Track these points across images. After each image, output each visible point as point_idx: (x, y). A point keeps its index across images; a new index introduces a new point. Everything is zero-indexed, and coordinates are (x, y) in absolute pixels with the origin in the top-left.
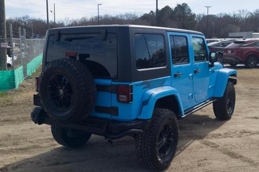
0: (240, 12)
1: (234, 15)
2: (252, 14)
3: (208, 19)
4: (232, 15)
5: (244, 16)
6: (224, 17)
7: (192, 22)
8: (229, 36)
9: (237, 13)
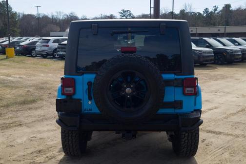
0: (57, 13)
1: (53, 16)
2: (67, 16)
3: (28, 18)
4: (50, 16)
5: (61, 17)
6: (43, 17)
7: (14, 20)
8: (51, 35)
9: (55, 14)
